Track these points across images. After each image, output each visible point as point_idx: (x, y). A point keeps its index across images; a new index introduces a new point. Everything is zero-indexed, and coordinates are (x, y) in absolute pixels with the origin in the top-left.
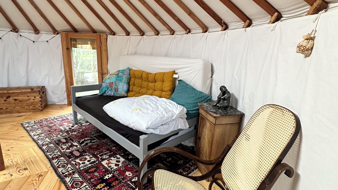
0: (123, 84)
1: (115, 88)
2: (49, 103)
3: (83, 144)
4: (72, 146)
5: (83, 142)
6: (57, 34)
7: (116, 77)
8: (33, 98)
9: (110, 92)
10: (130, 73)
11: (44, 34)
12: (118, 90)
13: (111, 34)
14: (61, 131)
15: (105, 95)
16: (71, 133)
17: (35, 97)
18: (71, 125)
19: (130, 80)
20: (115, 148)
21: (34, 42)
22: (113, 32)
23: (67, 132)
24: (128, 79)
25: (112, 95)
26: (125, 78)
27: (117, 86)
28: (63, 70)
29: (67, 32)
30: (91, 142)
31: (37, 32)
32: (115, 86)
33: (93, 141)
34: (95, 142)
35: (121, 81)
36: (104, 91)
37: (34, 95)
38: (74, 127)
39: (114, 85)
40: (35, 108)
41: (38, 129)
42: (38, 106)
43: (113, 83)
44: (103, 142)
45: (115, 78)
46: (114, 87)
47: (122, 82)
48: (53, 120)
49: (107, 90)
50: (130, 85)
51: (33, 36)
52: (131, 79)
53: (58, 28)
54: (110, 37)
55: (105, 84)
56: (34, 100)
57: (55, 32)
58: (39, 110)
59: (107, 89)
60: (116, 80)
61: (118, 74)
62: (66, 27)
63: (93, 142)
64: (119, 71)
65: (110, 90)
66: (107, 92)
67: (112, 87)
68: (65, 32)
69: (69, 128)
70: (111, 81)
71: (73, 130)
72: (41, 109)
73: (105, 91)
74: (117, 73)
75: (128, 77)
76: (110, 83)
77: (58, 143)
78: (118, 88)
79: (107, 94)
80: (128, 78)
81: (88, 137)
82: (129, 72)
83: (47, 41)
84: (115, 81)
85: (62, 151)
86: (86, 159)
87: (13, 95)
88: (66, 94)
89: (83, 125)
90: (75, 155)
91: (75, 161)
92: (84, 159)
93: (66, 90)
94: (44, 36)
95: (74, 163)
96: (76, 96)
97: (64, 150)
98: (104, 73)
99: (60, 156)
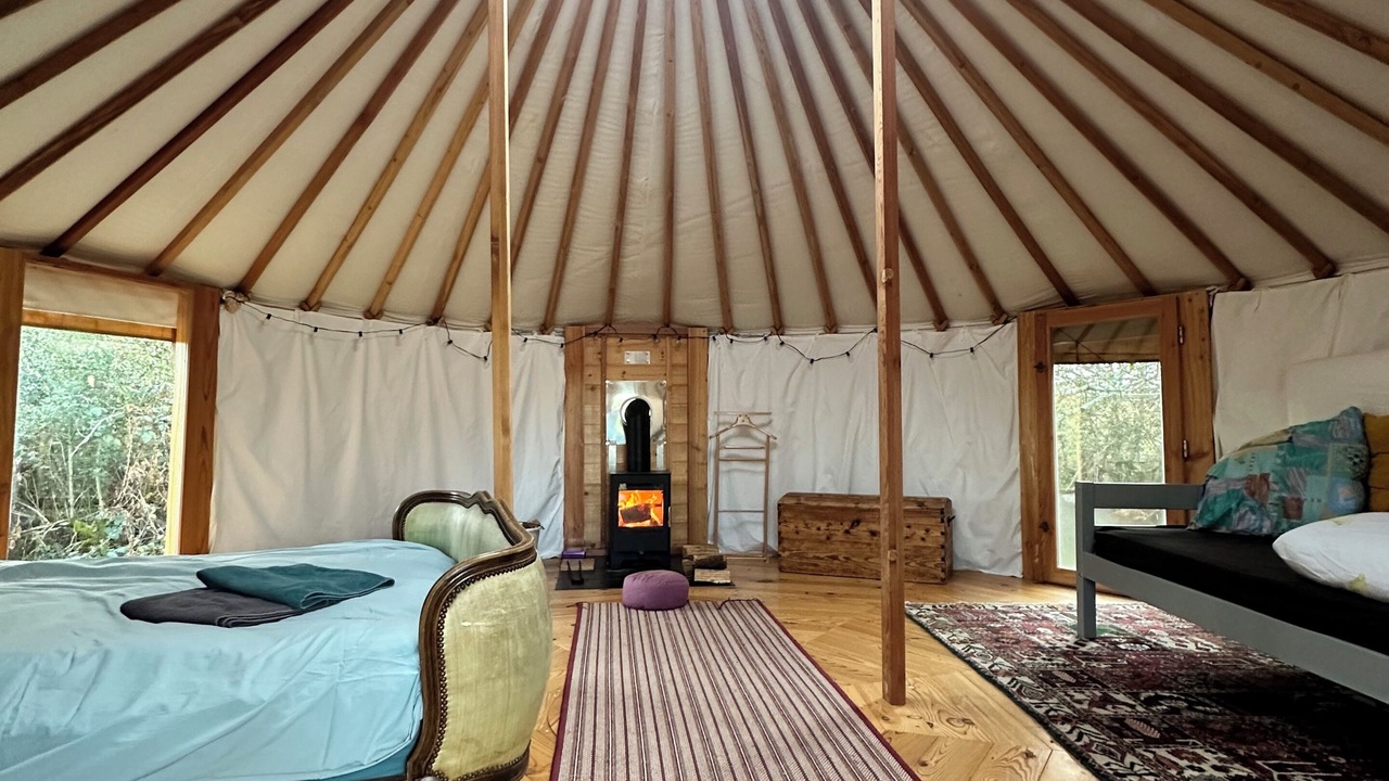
0: (1325, 480)
1: (1282, 499)
2: (958, 567)
3: (1159, 707)
4: (1105, 701)
5: (1149, 702)
6: (1006, 322)
7: (1282, 453)
8: (922, 533)
9: (1254, 517)
10: (1365, 434)
11: (962, 330)
12: (1300, 508)
13: (1232, 287)
14: (1039, 647)
15: (1223, 530)
16: (1084, 663)
17: (927, 531)
18: (1071, 639)
19: (1370, 466)
20: (1343, 761)
21: (932, 355)
22: (1240, 275)
23: (1065, 654)
24: (1357, 460)
25: (1265, 531)
26: (1337, 456)
27: (1297, 492)
28: (1016, 445)
29: (1039, 311)
30: (1190, 708)
31: (943, 325)
32: (1281, 491)
33: (1200, 708)
34: (1215, 713)
35: (1317, 468)
36: (1219, 510)
37: (925, 521)
38: (1088, 647)
39: (1273, 486)
40: (922, 569)
41: (955, 627)
42: (932, 565)
43: (1264, 477)
44: (1260, 724)
45: (1278, 456)
46: (1276, 495)
47: (1323, 474)
48: (992, 612)
49: (1237, 510)
50: (1372, 490)
51: (933, 337)
52: (1374, 460)
53: (1010, 302)
54: (1226, 304)
55: (1224, 485)
56: (923, 539)
57: (999, 315)
58: (936, 578)
59: (1238, 505)
60: (1285, 464)
61: (1290, 440)
62: (1042, 290)
63: (1205, 712)
64: (1294, 430)
65: (1252, 510)
66: (1235, 516)
67: (1265, 497)
68: (1034, 312)
69: (1068, 646)
70: (1256, 472)
71: (1084, 653)
72: (942, 575)
73: (1228, 514)
74: (1286, 437)
75: (1360, 451)
76: (1251, 478)
77: (1047, 678)
78: (1300, 502)
79: (1239, 528)
80: (1357, 456)
81: (1170, 689)
82: (1359, 426)
83: (972, 350)
84: (1279, 468)
85: (1078, 706)
86: (1201, 759)
87: (868, 516)
88: (1019, 538)
89: (1122, 646)
90: (1139, 733)
91: (1154, 753)
92: (1190, 756)
93: (1022, 522)
94: (963, 335)
95: (1151, 756)
96: (1096, 524)
97: (1085, 706)
98: (1192, 451)
99: (1074, 717)
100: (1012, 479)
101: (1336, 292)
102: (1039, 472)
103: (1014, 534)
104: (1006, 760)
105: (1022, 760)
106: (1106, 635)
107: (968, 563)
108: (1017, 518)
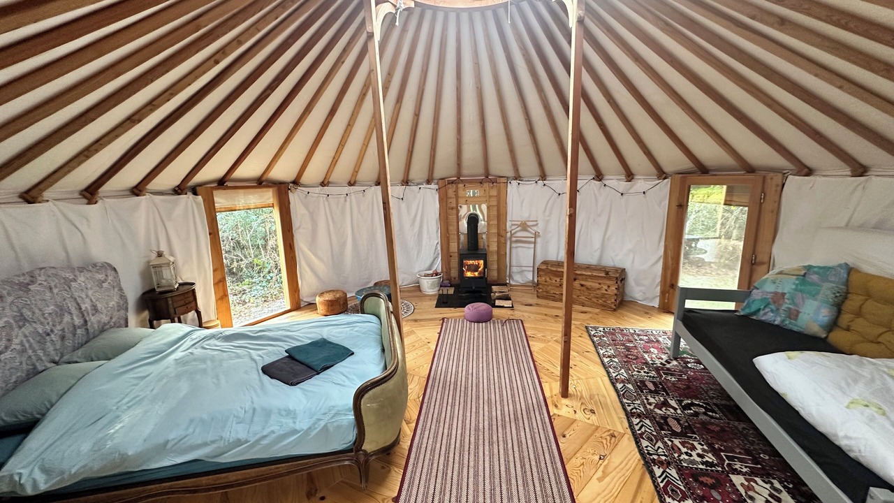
0: (815, 303)
1: (789, 308)
2: (627, 299)
3: (689, 411)
4: (665, 404)
5: (688, 407)
6: (664, 179)
7: (797, 282)
8: (606, 287)
9: (772, 314)
10: (847, 280)
11: (639, 181)
12: (797, 316)
13: (798, 174)
14: (646, 363)
15: (754, 317)
16: (664, 376)
17: (609, 287)
18: (665, 357)
19: (846, 298)
20: (767, 458)
21: (622, 194)
22: (806, 167)
23: (657, 370)
24: (838, 295)
25: (776, 323)
26: (828, 290)
27: (797, 307)
28: (662, 244)
29: (684, 174)
30: (705, 414)
31: (630, 178)
32: (790, 304)
33: (711, 414)
34: (716, 418)
35: (814, 296)
36: (754, 308)
37: (609, 282)
38: (671, 365)
39: (786, 301)
40: (605, 304)
41: (609, 345)
42: (610, 302)
43: (783, 294)
44: (736, 427)
45: (794, 284)
46: (787, 306)
47: (815, 300)
48: (632, 334)
49: (764, 310)
50: (843, 312)
51: (623, 185)
52: (849, 295)
53: (667, 168)
54: (793, 182)
55: (761, 294)
56: (606, 290)
57: (662, 174)
58: (611, 308)
59: (765, 307)
60: (796, 290)
61: (804, 275)
62: (685, 163)
63: (712, 417)
64: (809, 268)
65: (772, 311)
66: (762, 312)
67: (781, 305)
68: (681, 175)
69: (661, 364)
70: (780, 291)
71: (668, 369)
72: (615, 307)
73: (759, 310)
74: (803, 272)
75: (841, 289)
76: (776, 293)
77: (641, 386)
78: (798, 312)
79: (763, 319)
80: (838, 292)
81: (700, 399)
82: (845, 275)
83: (644, 193)
84: (792, 291)
85: (648, 407)
86: (694, 448)
87: (580, 277)
88: (659, 288)
89: (689, 365)
90: (671, 428)
91: (672, 441)
92: (689, 446)
93: (661, 281)
94: (640, 184)
95: (670, 443)
96: (686, 307)
97: (652, 407)
98: (757, 261)
99: (644, 414)
100: (657, 262)
101: (862, 186)
102: (672, 259)
103: (657, 286)
104: (601, 437)
105: (608, 438)
106: (685, 355)
107: (631, 297)
108: (659, 279)
